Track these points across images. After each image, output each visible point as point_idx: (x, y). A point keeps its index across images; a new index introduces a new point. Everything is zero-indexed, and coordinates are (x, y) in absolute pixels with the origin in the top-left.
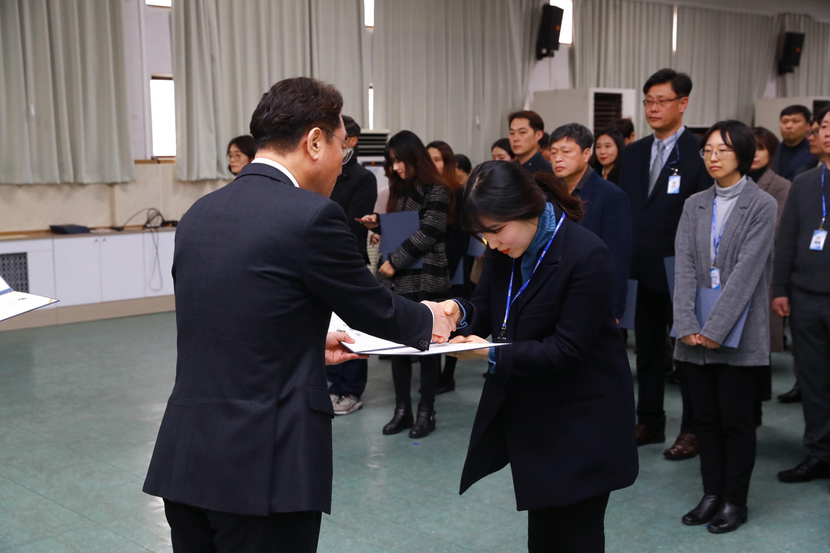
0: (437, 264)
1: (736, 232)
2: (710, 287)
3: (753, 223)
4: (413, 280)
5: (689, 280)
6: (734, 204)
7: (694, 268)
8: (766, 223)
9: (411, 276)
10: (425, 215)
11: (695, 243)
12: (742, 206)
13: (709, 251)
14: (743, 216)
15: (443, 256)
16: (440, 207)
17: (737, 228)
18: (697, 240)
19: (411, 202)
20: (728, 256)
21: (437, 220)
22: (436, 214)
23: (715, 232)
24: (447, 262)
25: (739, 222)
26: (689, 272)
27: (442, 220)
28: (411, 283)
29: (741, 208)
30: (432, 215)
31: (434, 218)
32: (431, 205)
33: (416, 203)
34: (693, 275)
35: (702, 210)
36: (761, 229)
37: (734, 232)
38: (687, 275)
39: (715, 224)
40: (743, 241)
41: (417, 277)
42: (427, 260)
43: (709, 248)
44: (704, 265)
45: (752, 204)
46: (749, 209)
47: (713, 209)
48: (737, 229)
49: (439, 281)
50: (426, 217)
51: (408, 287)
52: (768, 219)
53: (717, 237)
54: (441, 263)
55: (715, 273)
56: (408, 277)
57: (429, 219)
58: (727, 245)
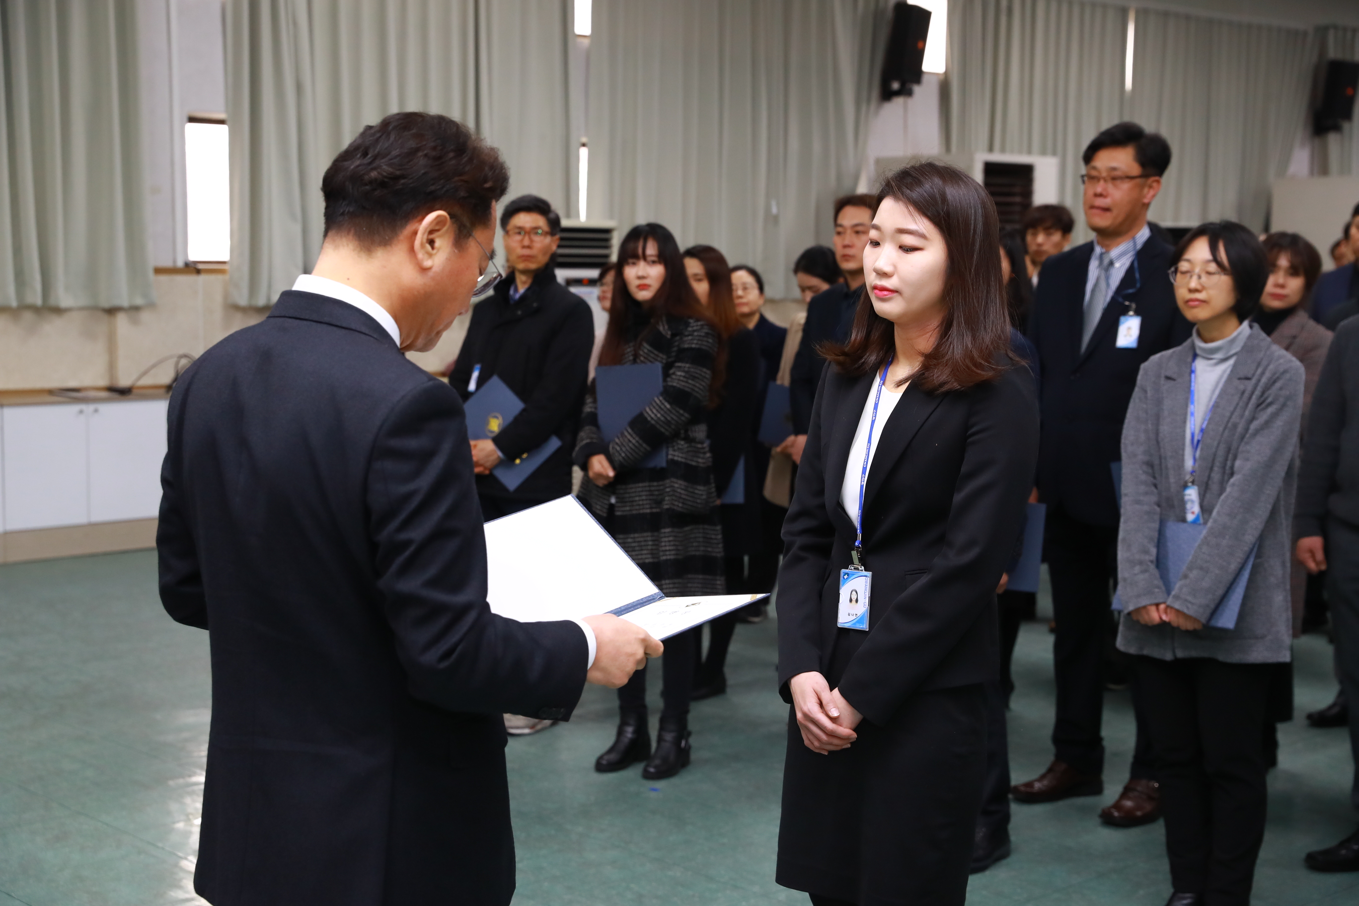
0: (692, 461)
1: (1232, 420)
2: (1184, 520)
3: (1261, 405)
4: (650, 491)
5: (1146, 508)
6: (1228, 372)
7: (1155, 486)
8: (1284, 405)
9: (647, 484)
10: (671, 371)
11: (1158, 442)
12: (1242, 375)
13: (1183, 455)
14: (1243, 393)
15: (703, 448)
16: (699, 357)
17: (1232, 413)
18: (1161, 435)
19: (648, 350)
20: (1217, 464)
21: (693, 380)
22: (692, 370)
23: (1194, 420)
24: (710, 460)
25: (1238, 404)
26: (1146, 493)
27: (703, 381)
28: (646, 495)
29: (1240, 379)
30: (684, 371)
31: (687, 376)
32: (684, 355)
33: (656, 352)
34: (1154, 498)
35: (1171, 383)
36: (1275, 416)
37: (1228, 422)
38: (1142, 498)
39: (1194, 406)
40: (1242, 438)
41: (657, 486)
42: (676, 453)
43: (1183, 450)
44: (1172, 480)
45: (1259, 371)
46: (1254, 381)
47: (1190, 381)
48: (1234, 417)
49: (696, 491)
50: (674, 374)
51: (641, 503)
52: (1288, 398)
53: (1197, 431)
54: (700, 460)
55: (1192, 494)
56: (641, 485)
57: (677, 377)
58: (1215, 443)
